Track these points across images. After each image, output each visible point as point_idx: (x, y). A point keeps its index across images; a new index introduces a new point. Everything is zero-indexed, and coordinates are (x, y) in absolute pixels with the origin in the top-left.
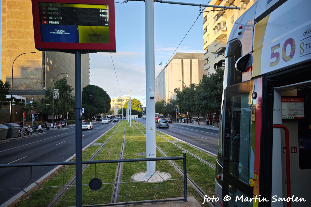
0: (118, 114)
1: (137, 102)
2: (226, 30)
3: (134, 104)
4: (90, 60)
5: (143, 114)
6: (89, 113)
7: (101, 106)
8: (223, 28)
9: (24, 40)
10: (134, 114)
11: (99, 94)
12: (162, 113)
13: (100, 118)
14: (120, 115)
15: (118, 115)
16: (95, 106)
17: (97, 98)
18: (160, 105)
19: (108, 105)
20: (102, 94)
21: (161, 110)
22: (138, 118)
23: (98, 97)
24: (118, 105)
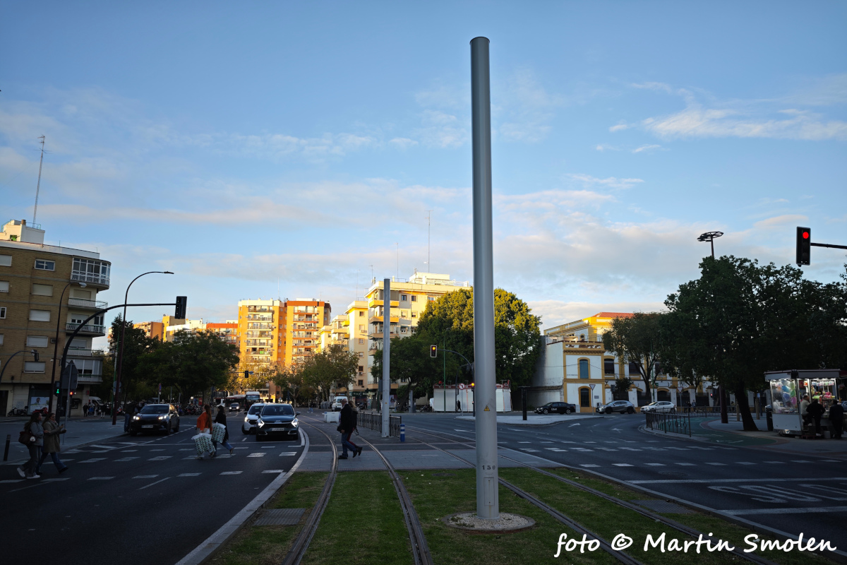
24: (378, 326)
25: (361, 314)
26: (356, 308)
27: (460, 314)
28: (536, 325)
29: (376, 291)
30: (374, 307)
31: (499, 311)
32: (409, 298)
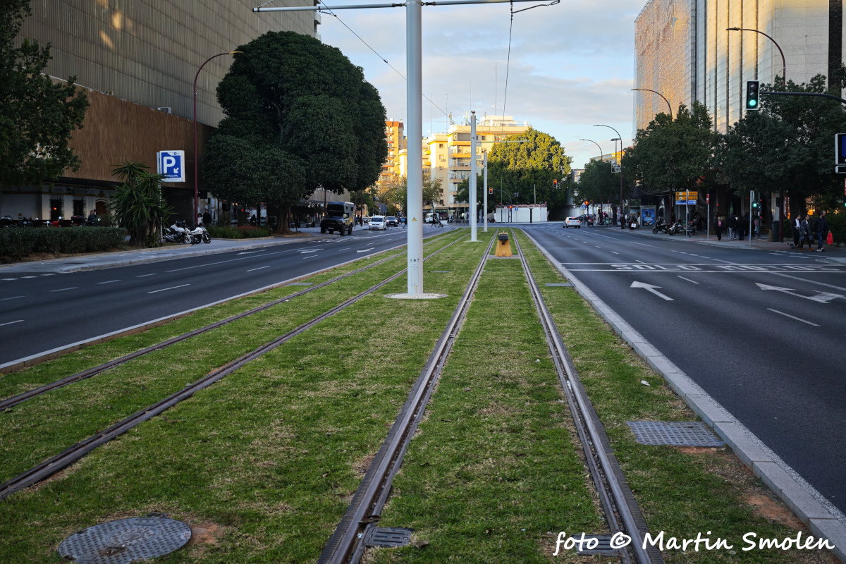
1: (543, 146)
3: (529, 155)
5: (571, 201)
6: (255, 186)
7: (325, 149)
10: (533, 203)
11: (314, 77)
12: (691, 189)
13: (341, 215)
15: (457, 206)
16: (294, 150)
18: (676, 139)
19: (368, 140)
20: (335, 82)
21: (685, 166)
22: (550, 218)
23: (313, 97)
24: (457, 160)
25: (441, 146)
26: (437, 141)
27: (516, 156)
28: (568, 163)
29: (454, 133)
30: (454, 146)
31: (543, 154)
32: (480, 138)
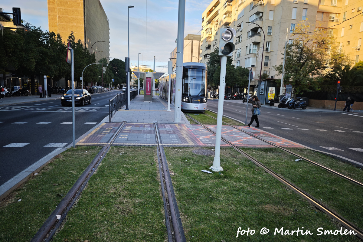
0: (135, 84)
2: (212, 33)
4: (110, 29)
8: (210, 33)
9: (70, 24)
14: (136, 85)
17: (121, 71)
